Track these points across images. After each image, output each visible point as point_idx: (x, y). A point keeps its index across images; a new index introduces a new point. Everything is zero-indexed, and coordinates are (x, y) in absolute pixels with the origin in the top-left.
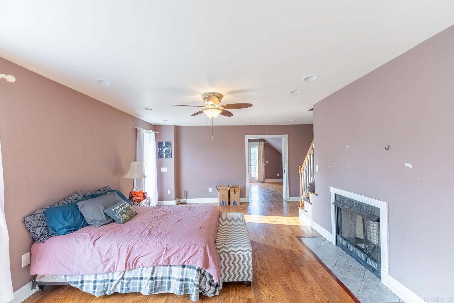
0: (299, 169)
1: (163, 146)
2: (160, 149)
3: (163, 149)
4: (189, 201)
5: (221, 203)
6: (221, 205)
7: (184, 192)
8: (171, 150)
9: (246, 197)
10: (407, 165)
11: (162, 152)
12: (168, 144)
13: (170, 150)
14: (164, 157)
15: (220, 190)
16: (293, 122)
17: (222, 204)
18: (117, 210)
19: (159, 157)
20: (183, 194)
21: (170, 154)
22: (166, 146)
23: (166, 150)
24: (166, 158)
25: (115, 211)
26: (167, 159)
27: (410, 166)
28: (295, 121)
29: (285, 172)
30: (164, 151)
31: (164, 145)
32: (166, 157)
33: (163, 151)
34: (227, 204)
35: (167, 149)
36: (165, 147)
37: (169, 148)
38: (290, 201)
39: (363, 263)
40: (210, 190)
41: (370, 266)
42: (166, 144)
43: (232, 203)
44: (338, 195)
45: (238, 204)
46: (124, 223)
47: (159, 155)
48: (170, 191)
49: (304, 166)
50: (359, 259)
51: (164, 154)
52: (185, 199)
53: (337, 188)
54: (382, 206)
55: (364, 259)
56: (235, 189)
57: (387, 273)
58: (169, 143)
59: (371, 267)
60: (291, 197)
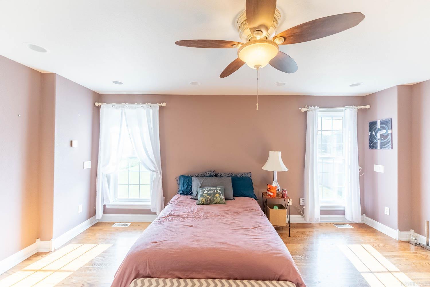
1: (376, 128)
2: (371, 133)
3: (376, 134)
8: (392, 134)
11: (376, 139)
13: (389, 134)
14: (379, 147)
19: (370, 146)
21: (389, 142)
23: (382, 135)
26: (382, 150)
30: (379, 136)
31: (379, 126)
32: (382, 147)
33: (377, 136)
35: (383, 132)
36: (380, 130)
37: (387, 131)
42: (381, 124)
46: (198, 204)
47: (370, 144)
48: (388, 208)
51: (379, 142)
58: (387, 122)
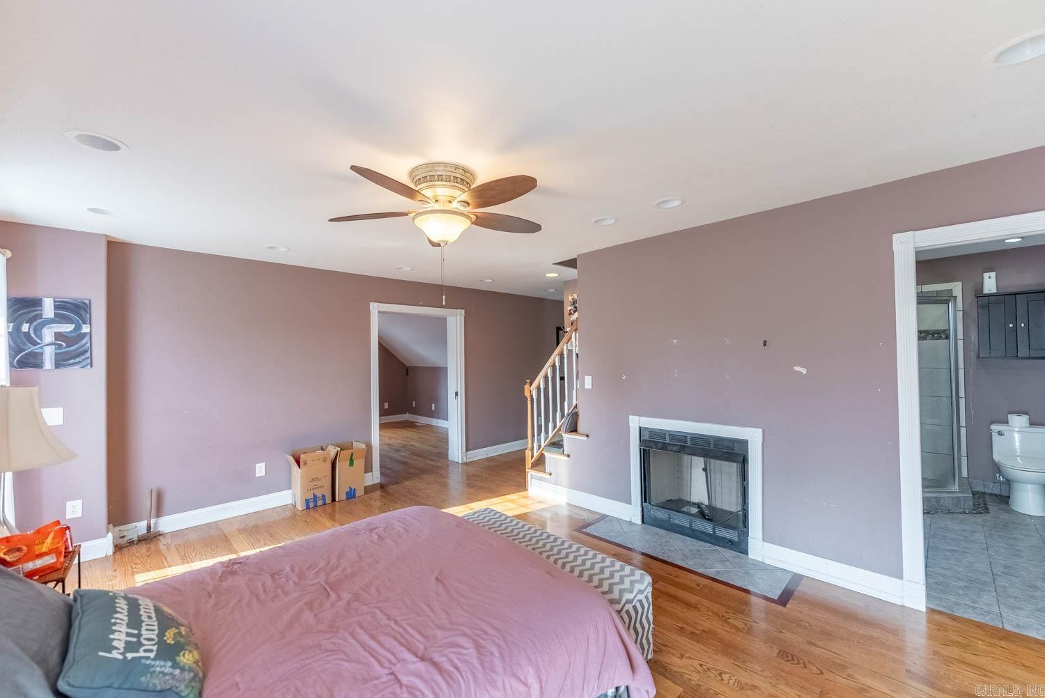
0: (526, 387)
1: (35, 316)
2: (21, 328)
3: (38, 330)
4: (168, 524)
5: (307, 501)
6: (308, 508)
7: (148, 495)
8: (91, 334)
9: (372, 471)
10: (797, 368)
11: (36, 343)
12: (74, 310)
13: (85, 334)
14: (48, 362)
15: (305, 464)
16: (487, 284)
17: (312, 505)
18: (130, 647)
20: (145, 502)
22: (60, 318)
23: (59, 336)
24: (58, 366)
25: (130, 656)
27: (804, 371)
28: (494, 281)
29: (456, 394)
30: (48, 339)
32: (60, 362)
33: (41, 336)
34: (329, 499)
35: (65, 328)
36: (50, 321)
37: (78, 328)
38: (468, 461)
39: (708, 539)
40: (260, 469)
41: (724, 539)
42: (56, 307)
43: (341, 494)
44: (647, 428)
45: (360, 492)
47: (13, 355)
49: (539, 380)
50: (698, 534)
51: (48, 352)
52: (153, 521)
53: (646, 416)
54: (753, 437)
55: (710, 530)
56: (352, 454)
57: (761, 539)
58: (76, 307)
59: (726, 539)
60: (469, 452)
